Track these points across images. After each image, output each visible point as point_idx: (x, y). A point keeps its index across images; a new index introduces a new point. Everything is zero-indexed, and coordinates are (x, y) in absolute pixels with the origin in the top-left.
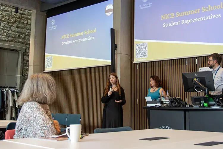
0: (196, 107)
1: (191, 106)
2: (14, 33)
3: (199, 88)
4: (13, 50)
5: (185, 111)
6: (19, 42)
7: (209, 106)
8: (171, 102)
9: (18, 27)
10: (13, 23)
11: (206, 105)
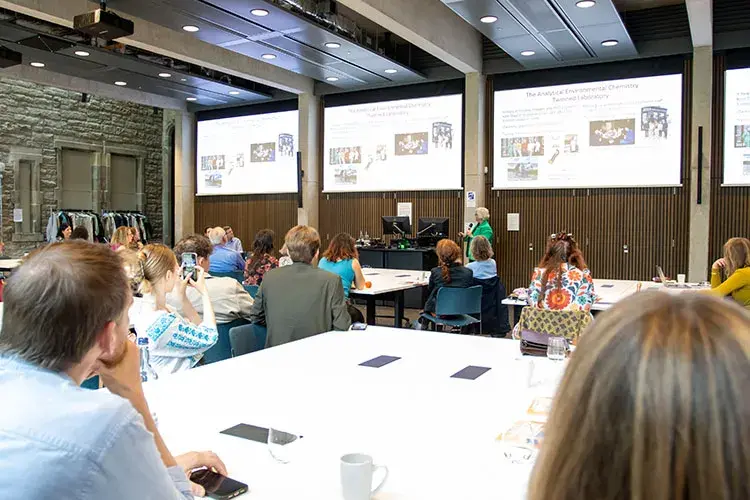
0: (394, 248)
1: (390, 247)
2: (130, 131)
3: (397, 232)
4: (131, 156)
5: (384, 252)
6: (138, 143)
7: (406, 247)
8: (372, 244)
9: (135, 121)
10: (128, 115)
11: (403, 246)
